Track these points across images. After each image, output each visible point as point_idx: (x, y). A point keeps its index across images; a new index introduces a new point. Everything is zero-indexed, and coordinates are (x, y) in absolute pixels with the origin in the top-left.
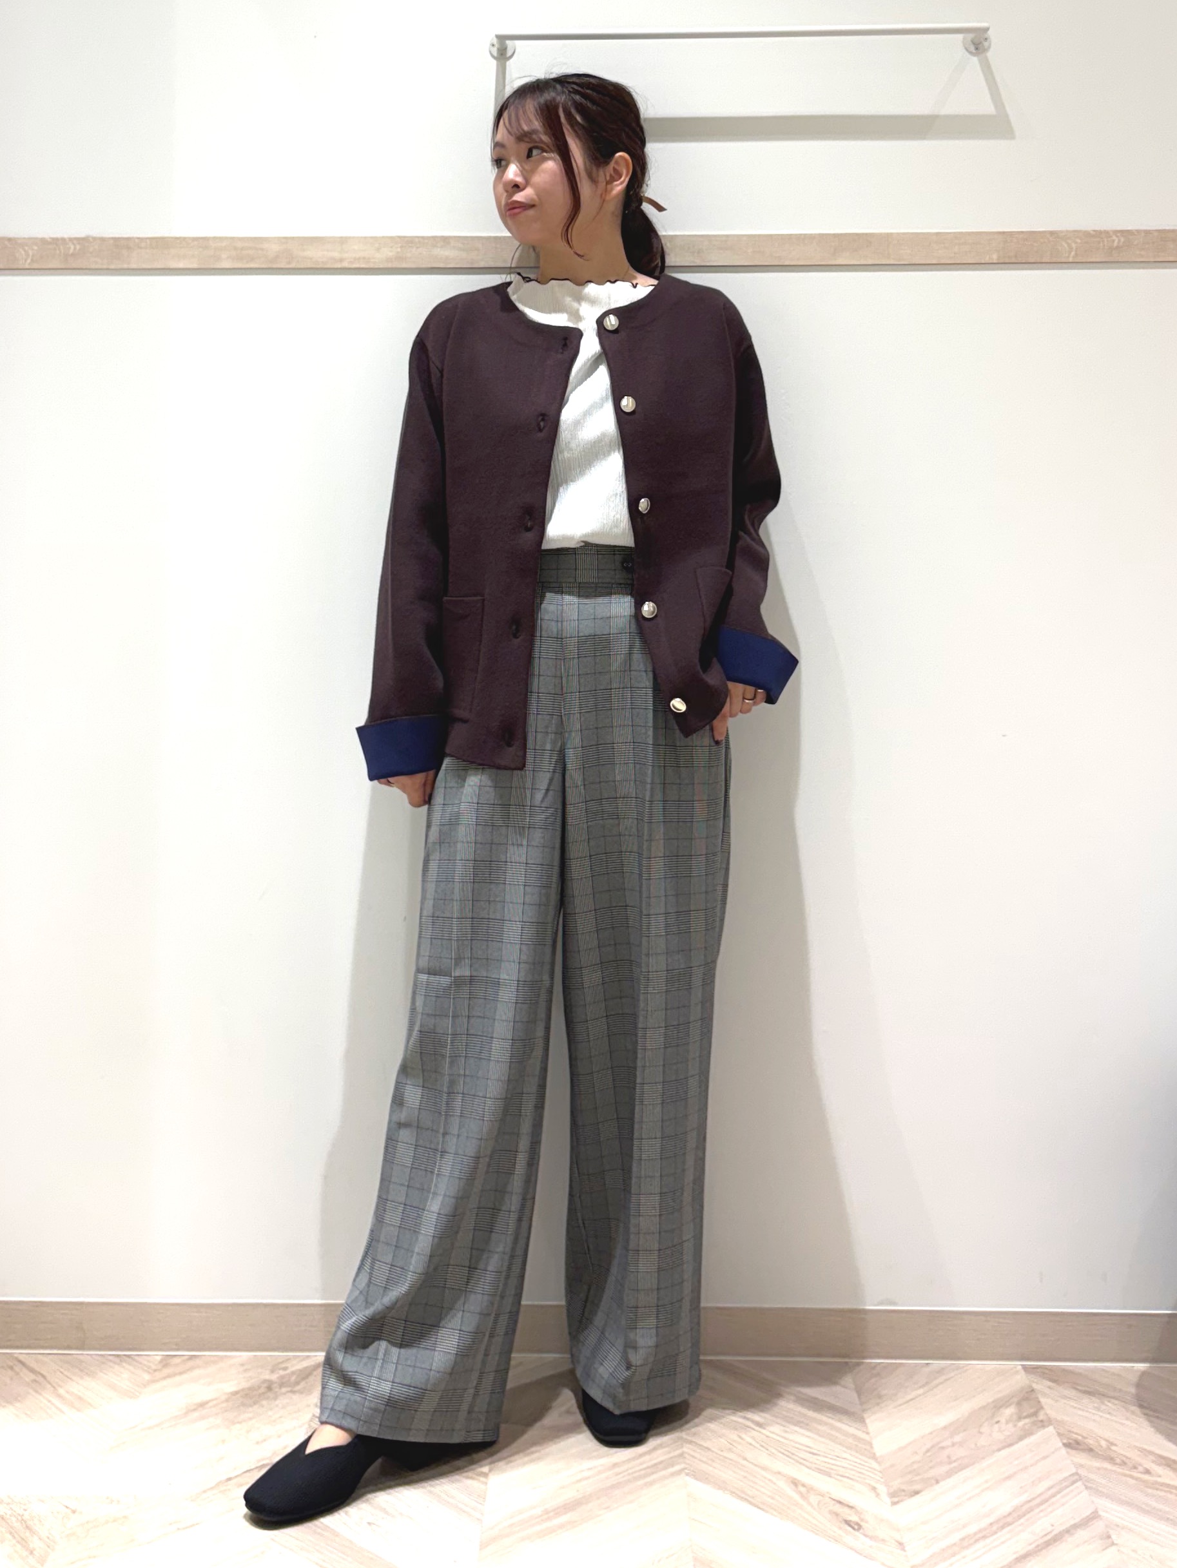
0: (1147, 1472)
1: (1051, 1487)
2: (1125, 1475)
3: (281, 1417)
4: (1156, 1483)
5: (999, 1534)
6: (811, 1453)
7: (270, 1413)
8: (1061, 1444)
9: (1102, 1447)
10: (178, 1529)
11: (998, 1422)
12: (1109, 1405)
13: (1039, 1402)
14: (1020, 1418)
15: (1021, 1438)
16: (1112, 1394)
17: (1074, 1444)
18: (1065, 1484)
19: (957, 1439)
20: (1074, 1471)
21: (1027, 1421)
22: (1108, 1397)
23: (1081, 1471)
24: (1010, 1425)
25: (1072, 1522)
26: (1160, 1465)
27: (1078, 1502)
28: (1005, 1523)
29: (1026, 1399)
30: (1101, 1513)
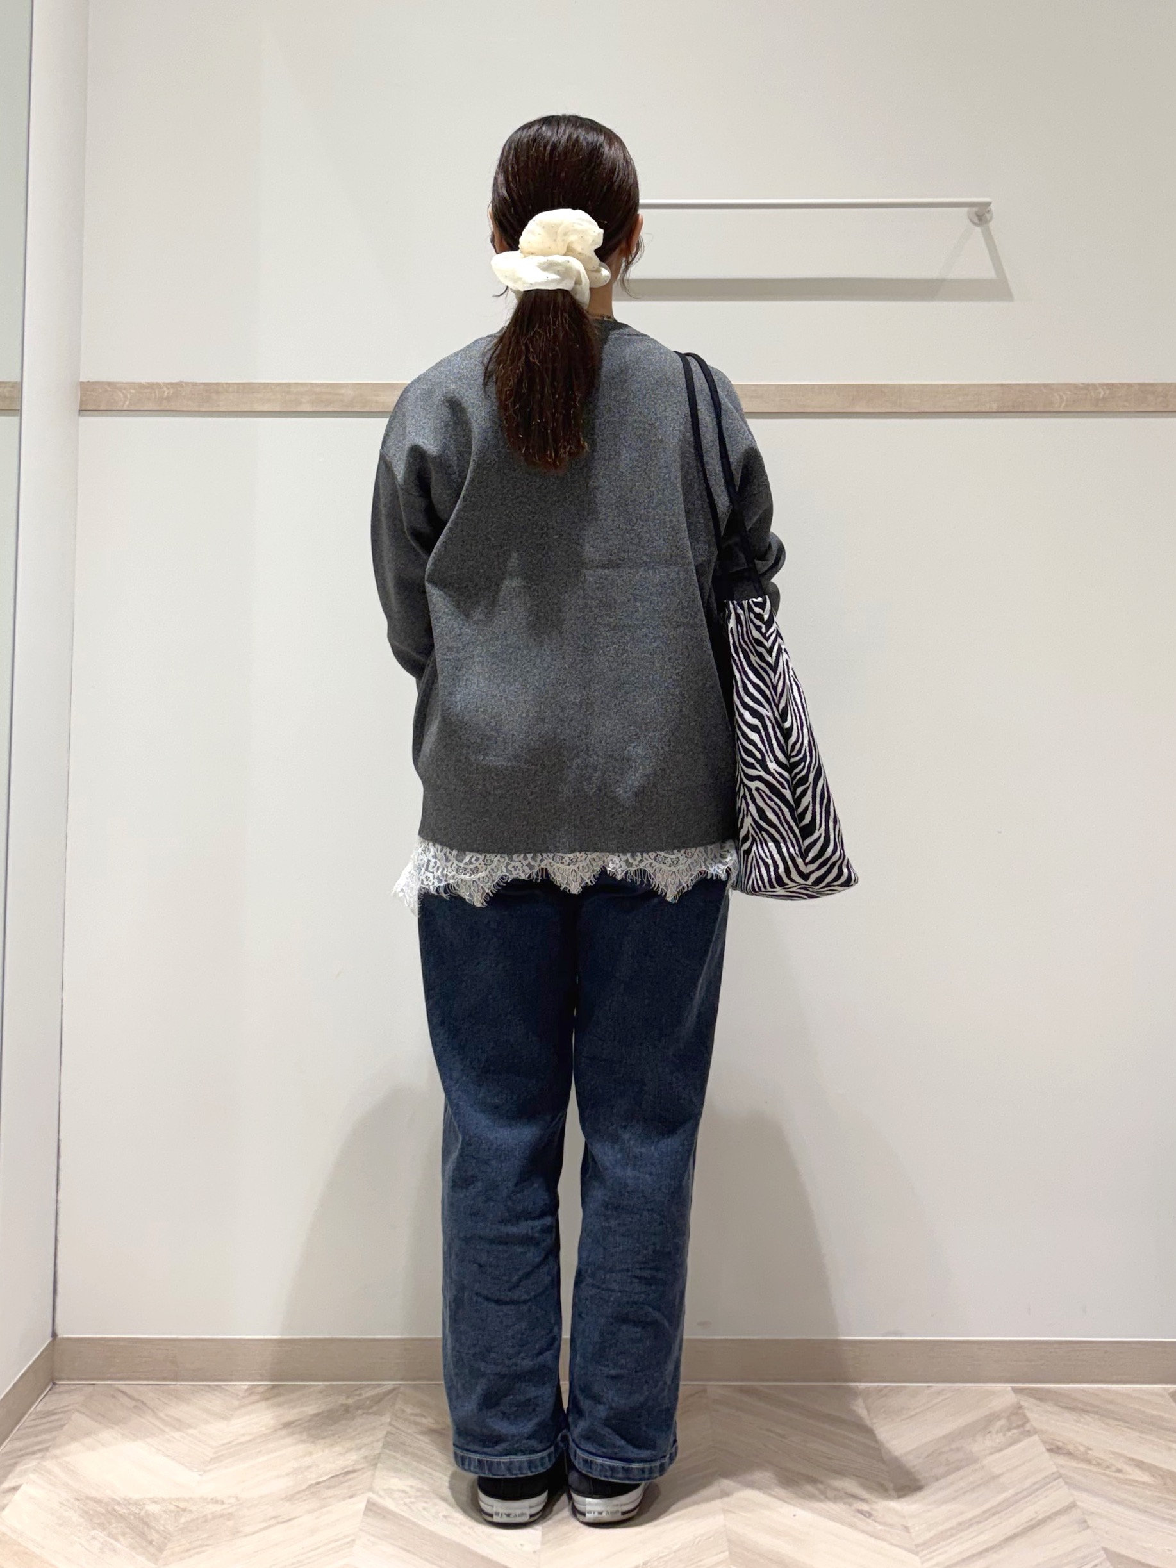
0: (1119, 1471)
1: (1035, 1484)
2: (1100, 1474)
3: (359, 1434)
4: (1127, 1479)
5: (990, 1520)
6: (829, 1458)
7: (349, 1430)
8: (1044, 1450)
9: (1079, 1450)
10: (278, 1523)
11: (989, 1432)
12: (1088, 1418)
13: (1025, 1416)
14: (1009, 1429)
15: (1011, 1444)
16: (1089, 1408)
17: (1055, 1450)
18: (1048, 1480)
19: (954, 1446)
20: (1054, 1469)
21: (1015, 1431)
22: (1088, 1412)
23: (1062, 1471)
24: (1001, 1435)
25: (1054, 1510)
26: (1131, 1465)
27: (1059, 1495)
28: (994, 1512)
29: (1016, 1414)
30: (1078, 1503)
